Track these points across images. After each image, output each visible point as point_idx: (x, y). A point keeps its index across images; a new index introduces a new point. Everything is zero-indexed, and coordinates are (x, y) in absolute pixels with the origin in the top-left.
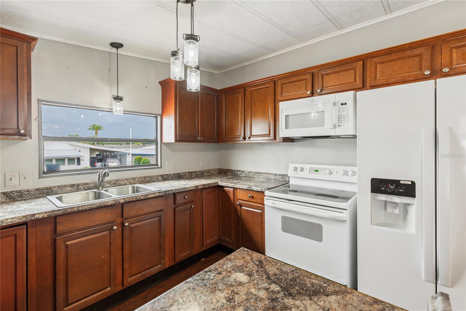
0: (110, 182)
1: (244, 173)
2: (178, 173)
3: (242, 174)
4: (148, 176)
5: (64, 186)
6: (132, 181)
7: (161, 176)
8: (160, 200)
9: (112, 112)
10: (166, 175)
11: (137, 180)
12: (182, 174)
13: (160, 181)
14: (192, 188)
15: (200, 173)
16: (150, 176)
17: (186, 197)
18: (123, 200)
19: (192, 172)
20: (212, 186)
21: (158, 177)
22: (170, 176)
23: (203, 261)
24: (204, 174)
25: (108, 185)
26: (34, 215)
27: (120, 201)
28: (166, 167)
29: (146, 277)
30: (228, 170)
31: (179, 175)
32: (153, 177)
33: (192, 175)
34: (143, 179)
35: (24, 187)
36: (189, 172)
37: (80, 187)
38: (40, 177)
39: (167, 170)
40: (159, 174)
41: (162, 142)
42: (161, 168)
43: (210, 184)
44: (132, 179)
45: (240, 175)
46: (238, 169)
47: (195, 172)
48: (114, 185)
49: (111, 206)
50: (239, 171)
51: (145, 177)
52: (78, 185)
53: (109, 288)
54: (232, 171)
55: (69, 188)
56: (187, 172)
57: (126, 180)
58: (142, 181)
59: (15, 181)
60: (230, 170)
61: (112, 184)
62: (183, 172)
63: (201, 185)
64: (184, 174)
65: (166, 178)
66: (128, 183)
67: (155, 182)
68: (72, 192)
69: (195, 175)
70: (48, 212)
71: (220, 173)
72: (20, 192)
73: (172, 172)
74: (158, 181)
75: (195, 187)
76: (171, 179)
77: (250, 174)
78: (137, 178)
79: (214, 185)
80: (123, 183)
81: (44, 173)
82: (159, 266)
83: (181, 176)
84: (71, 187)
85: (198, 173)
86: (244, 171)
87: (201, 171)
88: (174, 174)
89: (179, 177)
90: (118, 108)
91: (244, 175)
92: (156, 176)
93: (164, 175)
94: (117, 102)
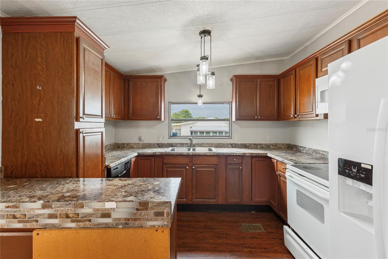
0: (198, 144)
1: (305, 149)
2: (244, 144)
3: (303, 150)
4: (222, 143)
5: (178, 143)
6: (211, 145)
7: (231, 144)
8: (215, 158)
9: (197, 104)
10: (234, 144)
11: (213, 145)
12: (248, 145)
13: (229, 147)
14: (240, 154)
15: (266, 146)
16: (223, 144)
17: (235, 160)
18: (192, 154)
19: (257, 144)
20: (260, 156)
21: (228, 145)
22: (237, 145)
23: (253, 213)
24: (270, 147)
25: (197, 146)
26: (156, 153)
27: (190, 154)
28: (235, 138)
29: (206, 203)
30: (294, 145)
31: (245, 145)
32: (225, 144)
33: (257, 146)
34: (217, 145)
35: (163, 142)
36: (255, 144)
37: (184, 145)
38: (169, 138)
39: (236, 141)
40: (230, 143)
41: (232, 121)
42: (231, 138)
43: (259, 154)
44: (211, 144)
45: (302, 151)
46: (302, 146)
47: (261, 144)
48: (200, 146)
49: (185, 155)
50: (302, 147)
51: (219, 144)
52: (183, 144)
53: (185, 199)
54: (296, 147)
55: (179, 144)
56: (252, 144)
57: (207, 144)
58: (217, 146)
59: (161, 139)
60: (295, 146)
61: (199, 146)
62: (249, 143)
63: (249, 153)
64: (250, 145)
65: (234, 146)
66: (208, 146)
67: (225, 147)
68: (181, 147)
69: (261, 147)
70: (160, 153)
71: (288, 148)
72: (162, 144)
73: (239, 143)
74: (228, 147)
75: (243, 153)
76: (239, 147)
77: (309, 151)
78: (214, 143)
79: (263, 155)
80: (206, 146)
81: (171, 136)
82: (214, 200)
83: (247, 146)
84: (180, 144)
85: (263, 146)
86: (306, 148)
87: (267, 144)
88: (241, 144)
89: (245, 146)
90: (200, 101)
91: (305, 151)
92: (227, 144)
93: (233, 144)
94: (200, 98)
